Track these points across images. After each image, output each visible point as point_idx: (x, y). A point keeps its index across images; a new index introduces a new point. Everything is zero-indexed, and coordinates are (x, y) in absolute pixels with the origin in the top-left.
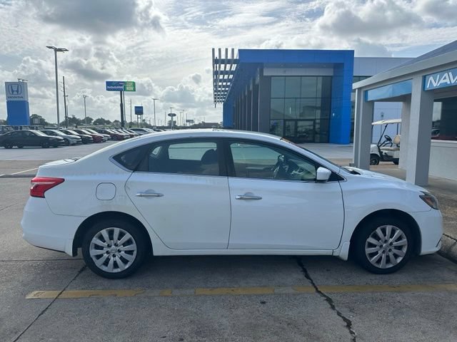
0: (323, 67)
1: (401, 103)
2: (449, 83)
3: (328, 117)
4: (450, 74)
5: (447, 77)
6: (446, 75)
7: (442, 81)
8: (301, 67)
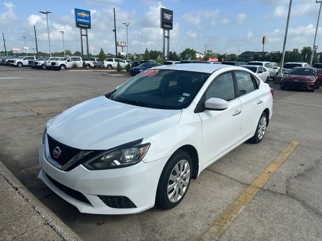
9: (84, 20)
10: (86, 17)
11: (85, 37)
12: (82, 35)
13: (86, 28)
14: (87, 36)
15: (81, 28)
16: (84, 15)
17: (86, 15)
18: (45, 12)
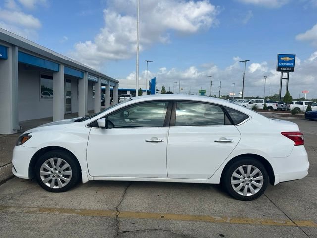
9: (287, 64)
10: (290, 60)
11: (286, 80)
12: (282, 79)
13: (288, 72)
14: (288, 79)
15: (283, 71)
16: (288, 58)
17: (291, 59)
18: (244, 61)
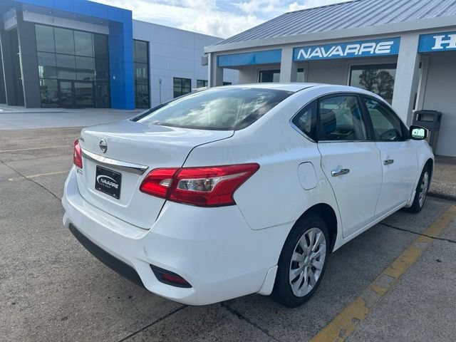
0: (99, 24)
1: (238, 71)
2: (321, 56)
3: (107, 79)
4: (322, 49)
5: (319, 51)
6: (318, 49)
7: (313, 54)
8: (74, 19)
